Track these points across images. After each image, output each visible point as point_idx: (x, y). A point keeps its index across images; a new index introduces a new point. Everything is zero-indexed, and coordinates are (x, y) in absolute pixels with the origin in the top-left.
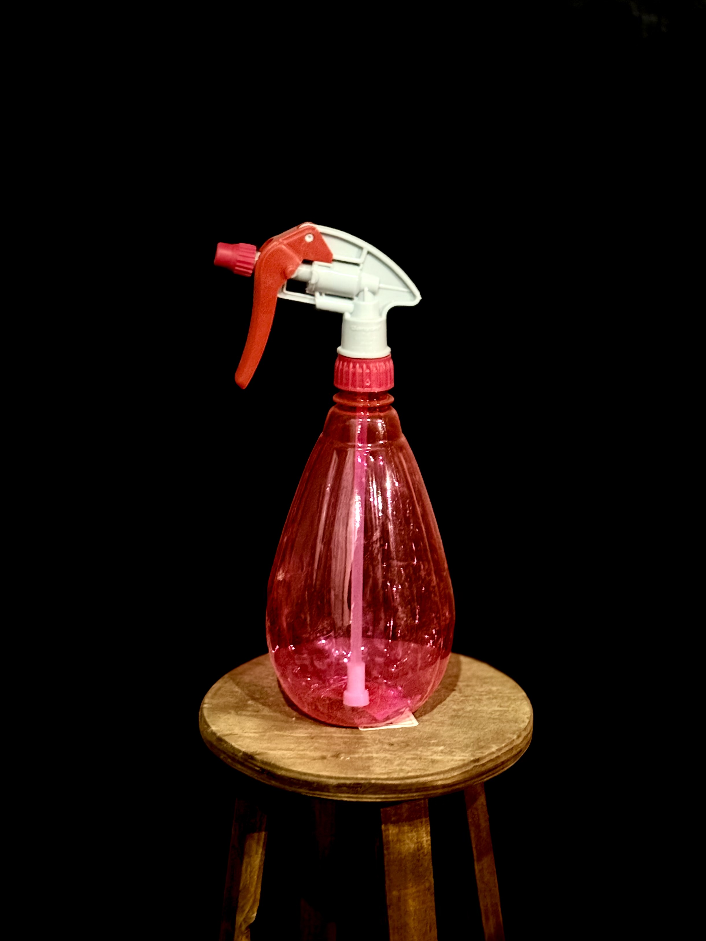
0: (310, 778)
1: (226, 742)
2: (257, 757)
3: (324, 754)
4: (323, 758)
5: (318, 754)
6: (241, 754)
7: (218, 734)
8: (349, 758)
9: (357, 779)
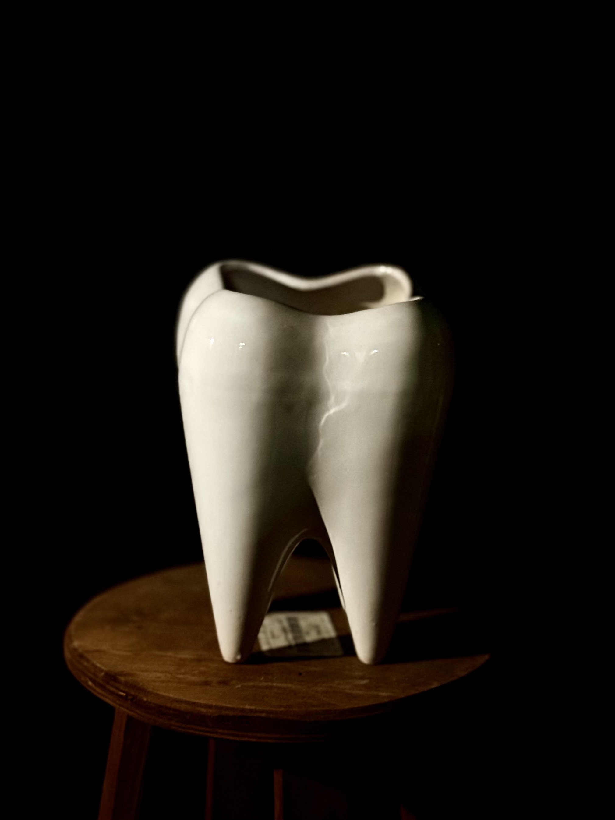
0: (183, 707)
1: (88, 661)
2: (123, 679)
3: (210, 679)
4: (206, 683)
5: (202, 679)
6: (103, 674)
7: (80, 650)
8: (240, 686)
9: (243, 710)
